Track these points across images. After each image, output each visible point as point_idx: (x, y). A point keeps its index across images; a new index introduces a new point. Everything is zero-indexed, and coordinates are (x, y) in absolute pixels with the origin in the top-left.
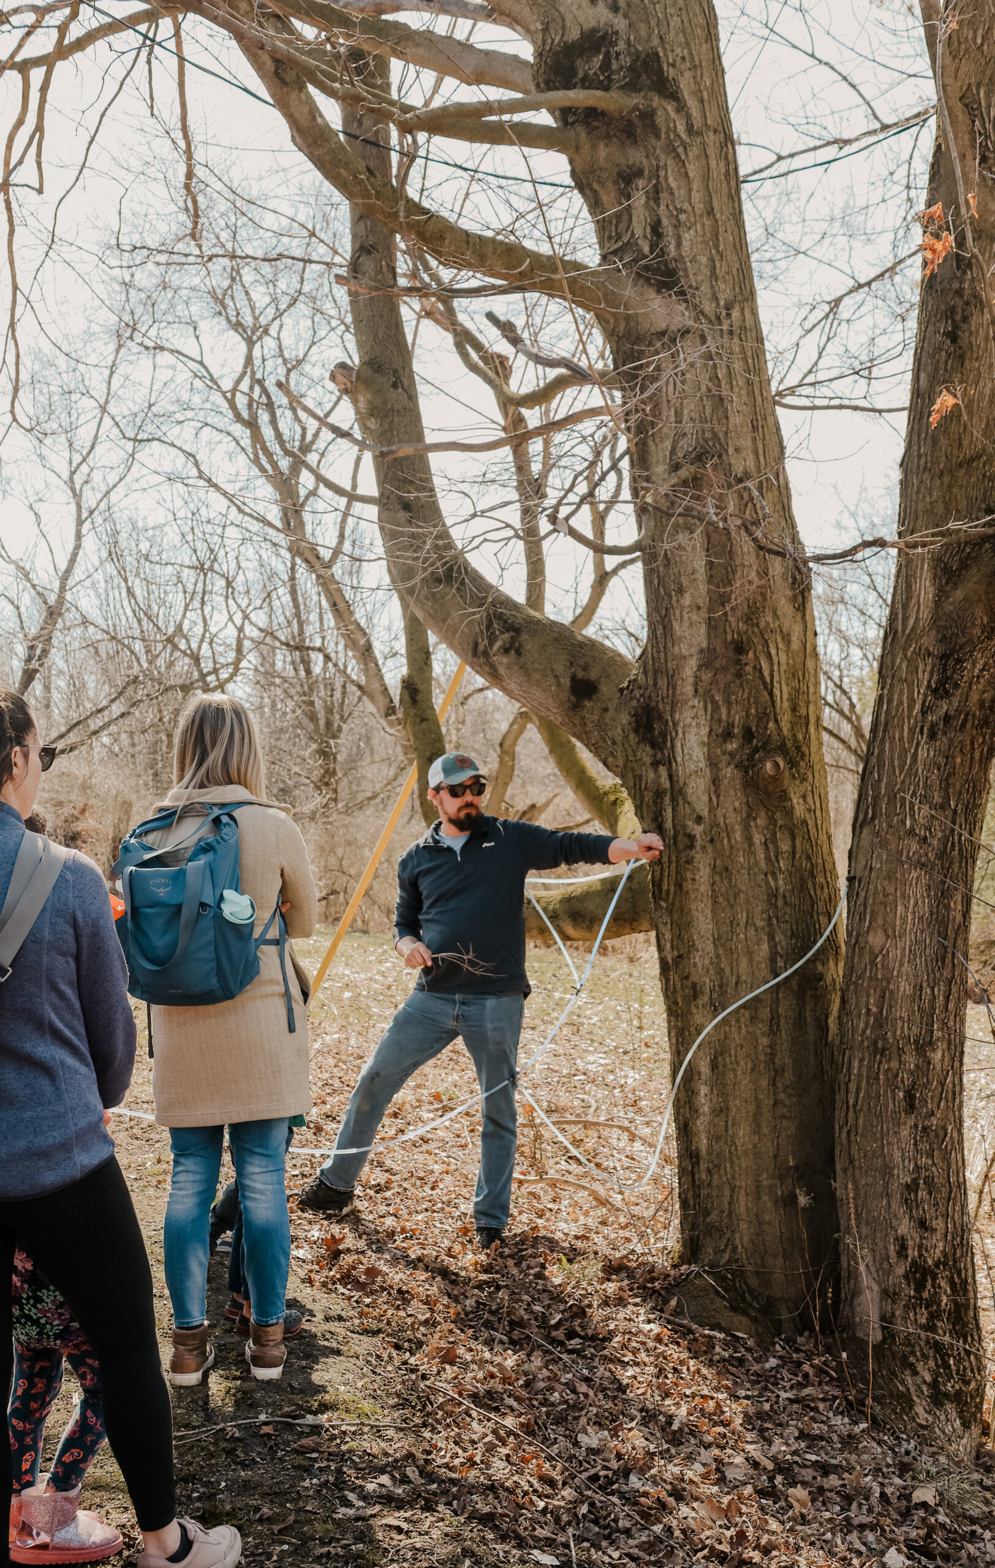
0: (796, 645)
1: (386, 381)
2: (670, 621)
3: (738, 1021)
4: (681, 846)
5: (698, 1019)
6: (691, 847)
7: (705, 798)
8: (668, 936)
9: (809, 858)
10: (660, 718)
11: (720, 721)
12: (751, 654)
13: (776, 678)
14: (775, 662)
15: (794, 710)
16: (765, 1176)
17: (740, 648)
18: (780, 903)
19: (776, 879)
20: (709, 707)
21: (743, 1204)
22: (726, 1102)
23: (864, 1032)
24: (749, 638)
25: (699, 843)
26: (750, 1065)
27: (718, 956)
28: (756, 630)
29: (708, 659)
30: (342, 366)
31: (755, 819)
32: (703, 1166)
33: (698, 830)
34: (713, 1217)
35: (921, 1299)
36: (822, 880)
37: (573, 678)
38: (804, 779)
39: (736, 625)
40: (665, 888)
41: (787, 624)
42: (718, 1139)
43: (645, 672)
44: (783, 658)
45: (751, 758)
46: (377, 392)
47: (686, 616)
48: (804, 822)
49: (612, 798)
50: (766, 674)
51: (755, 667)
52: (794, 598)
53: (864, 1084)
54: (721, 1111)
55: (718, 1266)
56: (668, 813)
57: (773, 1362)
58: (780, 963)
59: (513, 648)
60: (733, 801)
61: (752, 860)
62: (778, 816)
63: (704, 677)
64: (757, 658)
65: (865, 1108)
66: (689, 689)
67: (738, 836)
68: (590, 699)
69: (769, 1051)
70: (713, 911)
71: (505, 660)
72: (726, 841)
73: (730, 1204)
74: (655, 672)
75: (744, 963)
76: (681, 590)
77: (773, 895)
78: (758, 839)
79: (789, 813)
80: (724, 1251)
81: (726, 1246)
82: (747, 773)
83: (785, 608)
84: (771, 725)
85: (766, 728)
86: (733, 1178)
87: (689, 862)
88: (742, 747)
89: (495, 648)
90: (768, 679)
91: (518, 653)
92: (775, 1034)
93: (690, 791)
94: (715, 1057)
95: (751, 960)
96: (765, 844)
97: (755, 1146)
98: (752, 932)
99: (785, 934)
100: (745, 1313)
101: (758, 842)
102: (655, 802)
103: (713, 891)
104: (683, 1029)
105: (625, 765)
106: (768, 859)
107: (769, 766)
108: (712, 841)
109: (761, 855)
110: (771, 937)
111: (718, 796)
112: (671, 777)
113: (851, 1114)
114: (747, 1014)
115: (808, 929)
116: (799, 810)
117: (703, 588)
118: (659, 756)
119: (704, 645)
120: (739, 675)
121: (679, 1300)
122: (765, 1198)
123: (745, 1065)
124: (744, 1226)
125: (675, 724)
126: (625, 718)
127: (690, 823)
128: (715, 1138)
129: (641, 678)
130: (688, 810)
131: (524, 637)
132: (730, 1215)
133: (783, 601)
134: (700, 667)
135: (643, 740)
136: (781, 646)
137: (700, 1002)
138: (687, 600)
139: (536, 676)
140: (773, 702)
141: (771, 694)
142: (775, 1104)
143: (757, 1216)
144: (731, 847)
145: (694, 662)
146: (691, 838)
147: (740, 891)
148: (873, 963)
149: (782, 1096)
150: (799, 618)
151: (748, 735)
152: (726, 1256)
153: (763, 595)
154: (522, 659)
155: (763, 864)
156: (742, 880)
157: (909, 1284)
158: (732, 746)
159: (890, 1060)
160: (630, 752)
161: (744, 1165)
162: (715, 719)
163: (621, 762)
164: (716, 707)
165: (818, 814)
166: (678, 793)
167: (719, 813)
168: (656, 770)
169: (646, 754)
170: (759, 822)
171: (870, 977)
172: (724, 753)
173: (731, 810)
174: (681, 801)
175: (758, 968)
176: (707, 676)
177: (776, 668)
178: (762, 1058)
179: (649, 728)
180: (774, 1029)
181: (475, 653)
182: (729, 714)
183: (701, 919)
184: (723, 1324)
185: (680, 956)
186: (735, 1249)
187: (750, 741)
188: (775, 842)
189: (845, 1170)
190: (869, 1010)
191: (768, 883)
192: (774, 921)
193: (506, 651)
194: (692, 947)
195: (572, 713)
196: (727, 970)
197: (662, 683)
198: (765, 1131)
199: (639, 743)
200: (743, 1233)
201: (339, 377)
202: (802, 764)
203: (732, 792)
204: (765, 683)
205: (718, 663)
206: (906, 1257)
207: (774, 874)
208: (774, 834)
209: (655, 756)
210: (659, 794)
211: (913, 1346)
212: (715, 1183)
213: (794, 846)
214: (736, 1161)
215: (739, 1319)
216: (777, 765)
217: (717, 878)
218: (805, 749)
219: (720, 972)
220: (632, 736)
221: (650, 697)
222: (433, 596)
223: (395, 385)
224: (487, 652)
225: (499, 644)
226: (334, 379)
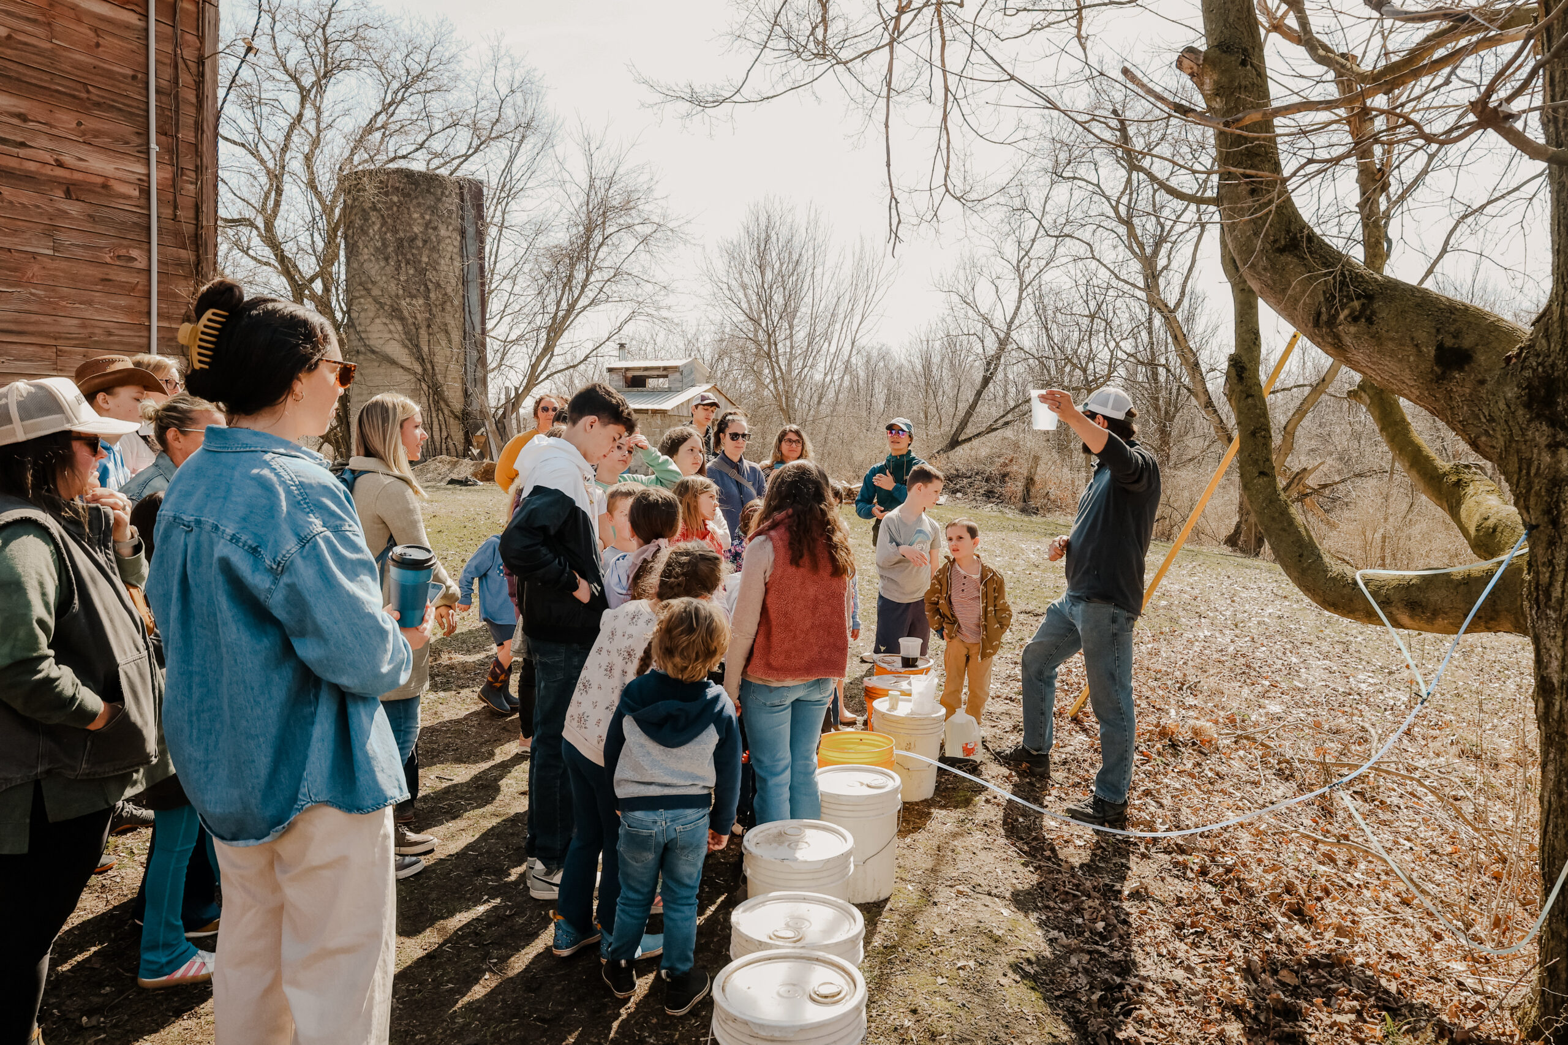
1: (1233, 60)
8: (1556, 652)
30: (1190, 50)
37: (1440, 347)
43: (1547, 337)
46: (1224, 71)
49: (1454, 479)
59: (1365, 317)
68: (1461, 369)
71: (1353, 329)
89: (1342, 317)
91: (1370, 321)
102: (1550, 492)
105: (1507, 448)
126: (1511, 392)
129: (1541, 344)
131: (1376, 303)
135: (1538, 417)
139: (1391, 345)
154: (1374, 328)
160: (1516, 430)
163: (1500, 443)
168: (1554, 453)
169: (1541, 433)
179: (1549, 403)
181: (1317, 323)
193: (1354, 319)
195: (1435, 386)
199: (1530, 421)
201: (1186, 63)
209: (1554, 436)
220: (1520, 412)
221: (1553, 366)
222: (1273, 266)
223: (1244, 63)
224: (1332, 322)
225: (1346, 312)
226: (1179, 65)
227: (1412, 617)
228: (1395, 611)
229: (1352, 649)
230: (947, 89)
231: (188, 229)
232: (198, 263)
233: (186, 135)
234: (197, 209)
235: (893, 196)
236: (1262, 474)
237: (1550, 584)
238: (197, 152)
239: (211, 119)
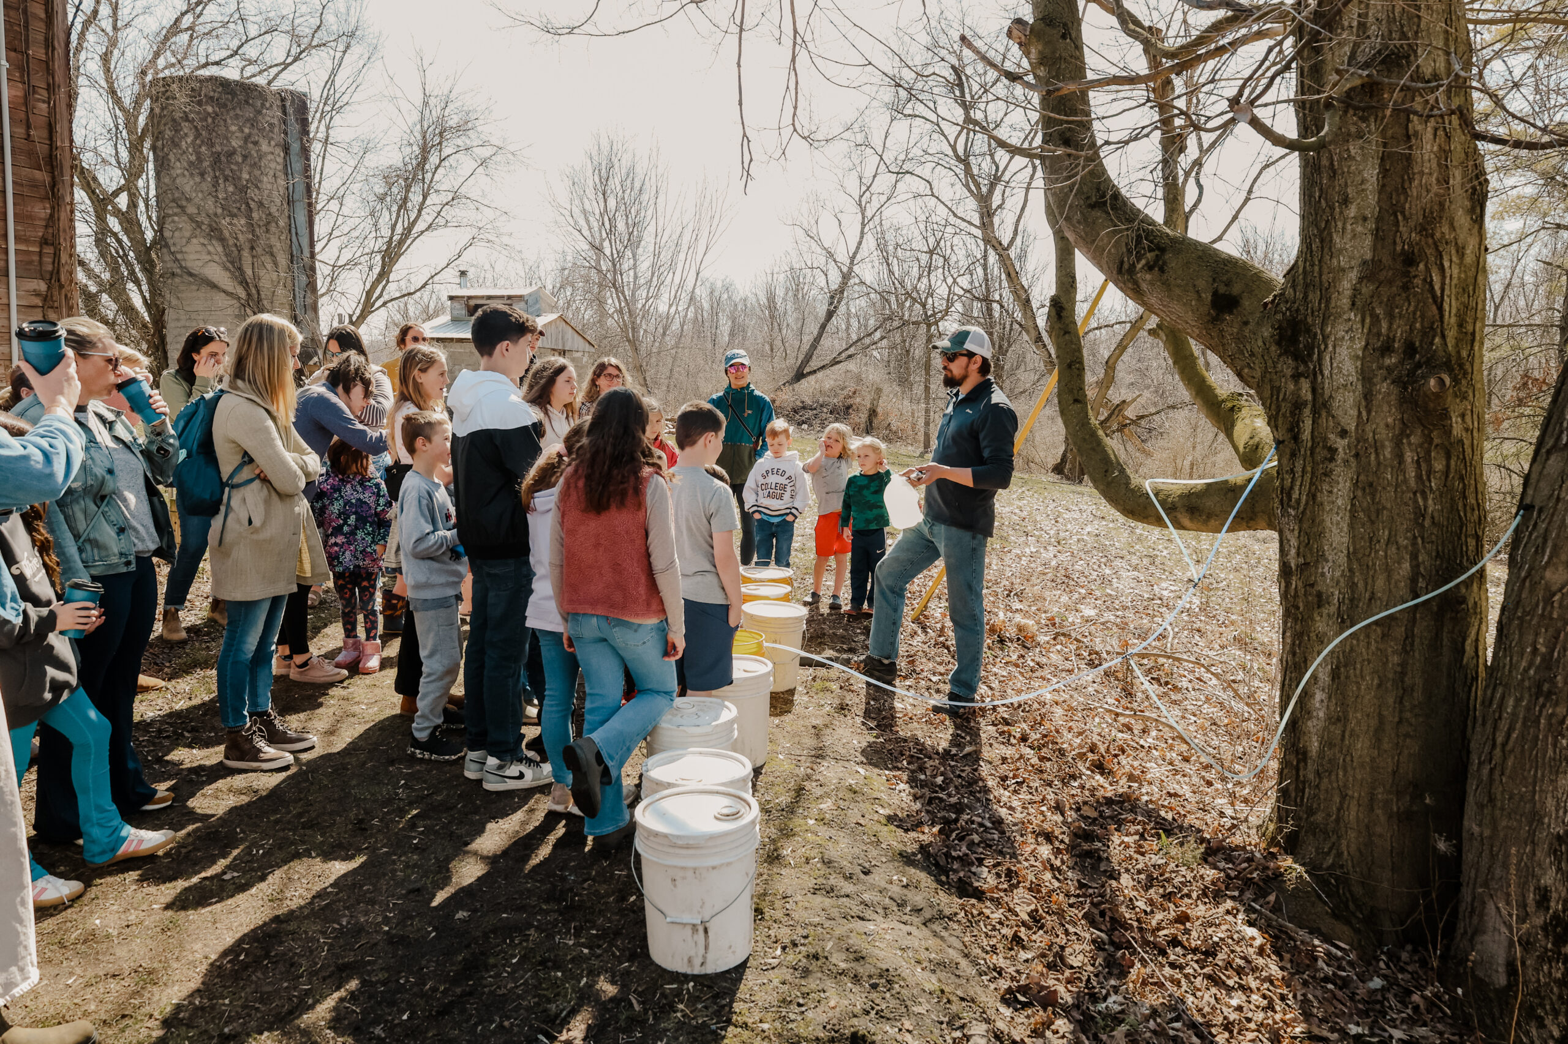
0: (1469, 259)
1: (1056, 33)
2: (1330, 235)
3: (1368, 636)
4: (1318, 458)
5: (1321, 625)
6: (1332, 459)
7: (1354, 412)
8: (1294, 542)
9: (1462, 478)
10: (1308, 331)
11: (1379, 334)
12: (1422, 266)
13: (1447, 292)
14: (1448, 275)
15: (1461, 325)
16: (1381, 790)
17: (1409, 260)
18: (1427, 523)
19: (1425, 499)
20: (1368, 320)
21: (1353, 813)
22: (1345, 713)
23: (1526, 670)
24: (1421, 250)
25: (1341, 455)
26: (1376, 682)
27: (1351, 570)
28: (1430, 241)
29: (1370, 271)
30: (1019, 21)
31: (1408, 436)
32: (1311, 767)
33: (1341, 444)
34: (1319, 817)
35: (1559, 953)
36: (1474, 502)
37: (1215, 294)
38: (1465, 398)
39: (1408, 234)
40: (1295, 495)
41: (1462, 236)
42: (1331, 745)
43: (1294, 287)
44: (1455, 271)
45: (1411, 373)
46: (1047, 43)
47: (1349, 227)
48: (1461, 442)
49: (1230, 405)
50: (1437, 287)
51: (1425, 280)
52: (1472, 210)
53: (1518, 725)
54: (1339, 720)
55: (1320, 868)
56: (1307, 425)
57: (1377, 983)
58: (1422, 584)
59: (1157, 266)
60: (1386, 417)
61: (1401, 478)
62: (1435, 434)
63: (1364, 290)
64: (1428, 270)
65: (1518, 750)
66: (1345, 302)
67: (1388, 453)
68: (1231, 313)
69: (1399, 669)
70: (1351, 526)
71: (1148, 277)
72: (1373, 457)
73: (1339, 810)
74: (1306, 286)
75: (1380, 582)
76: (1346, 201)
77: (1420, 514)
78: (1409, 456)
79: (1447, 431)
80: (1328, 853)
81: (1331, 849)
82: (1406, 389)
83: (1462, 219)
84: (1437, 340)
85: (1432, 344)
86: (1345, 786)
87: (1327, 474)
88: (1401, 362)
89: (1140, 265)
90: (1439, 293)
91: (1162, 270)
92: (1407, 652)
93: (1336, 404)
94: (1338, 667)
95: (1389, 578)
96: (1418, 462)
97: (1373, 760)
98: (1393, 549)
99: (1429, 554)
100: (1348, 923)
101: (1409, 460)
102: (1293, 414)
103: (1353, 505)
104: (1302, 634)
105: (1263, 377)
106: (1419, 477)
107: (1432, 382)
108: (1357, 455)
109: (1412, 474)
110: (1414, 556)
111: (1369, 412)
112: (1314, 391)
113: (1498, 752)
114: (1379, 630)
115: (1454, 549)
116: (1457, 430)
117: (1372, 199)
118: (1302, 368)
119: (1368, 256)
120: (1405, 288)
121: (1277, 897)
122: (1379, 812)
123: (1370, 680)
124: (1352, 835)
125: (1325, 338)
126: (1267, 332)
127: (1332, 436)
128: (1327, 743)
129: (1289, 292)
130: (1331, 424)
131: (1168, 256)
132: (1338, 820)
133: (1460, 212)
134: (1361, 280)
135: (1286, 353)
136: (1454, 259)
137: (1325, 611)
138: (1352, 211)
139: (1178, 291)
140: (1442, 316)
141: (1440, 309)
142: (1400, 722)
143: (1367, 827)
144: (1379, 464)
145: (1353, 275)
146: (1333, 451)
147: (1384, 508)
148: (1548, 600)
149: (1408, 715)
150: (1475, 231)
151: (1410, 349)
152: (1330, 860)
153: (1441, 205)
154: (1165, 277)
155: (1412, 483)
156: (1387, 497)
157: (1546, 936)
158: (1391, 361)
159: (1557, 704)
160: (1269, 364)
161: (1359, 777)
162: (1373, 332)
163: (1258, 374)
164: (1375, 319)
165: (1475, 434)
166: (1321, 405)
167: (1368, 428)
168: (1297, 382)
169: (1287, 366)
170: (1413, 439)
171: (1542, 615)
172: (1380, 368)
173: (1382, 425)
174: (1324, 414)
175: (1396, 586)
176: (1367, 289)
177: (1447, 281)
178: (1391, 676)
179: (1294, 340)
180: (1407, 648)
181: (1120, 271)
182: (1390, 328)
183: (1335, 530)
184: (1324, 930)
185: (1306, 564)
186: (1339, 855)
187: (1412, 357)
188: (1428, 460)
189: (1481, 806)
190: (1535, 650)
191: (1416, 502)
192: (1419, 541)
193: (1150, 268)
194: (1321, 557)
195: (1211, 326)
196: (1361, 585)
197: (1314, 297)
198: (1386, 746)
199: (1280, 356)
200: (1350, 842)
201: (1015, 32)
202: (1464, 382)
203: (1385, 408)
204: (1434, 297)
205: (1382, 276)
206: (1548, 908)
207: (1423, 493)
208: (1428, 452)
209: (1297, 368)
210: (1298, 405)
211: (1543, 998)
212: (1323, 787)
213: (1448, 466)
214: (1350, 772)
215: (1341, 928)
216: (1442, 382)
217: (1359, 493)
218: (1468, 366)
219: (1353, 586)
220: (1273, 348)
221: (1298, 310)
222: (1085, 219)
223: (1064, 37)
224: (1132, 270)
225: (1143, 262)
226: (1010, 34)
227: (1191, 519)
228: (1179, 516)
229: (1158, 562)
230: (796, 32)
231: (42, 149)
232: (54, 184)
233: (37, 52)
234: (51, 128)
235: (745, 135)
236: (1076, 401)
237: (1292, 488)
238: (49, 71)
239: (62, 36)
